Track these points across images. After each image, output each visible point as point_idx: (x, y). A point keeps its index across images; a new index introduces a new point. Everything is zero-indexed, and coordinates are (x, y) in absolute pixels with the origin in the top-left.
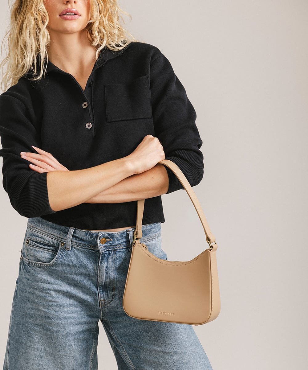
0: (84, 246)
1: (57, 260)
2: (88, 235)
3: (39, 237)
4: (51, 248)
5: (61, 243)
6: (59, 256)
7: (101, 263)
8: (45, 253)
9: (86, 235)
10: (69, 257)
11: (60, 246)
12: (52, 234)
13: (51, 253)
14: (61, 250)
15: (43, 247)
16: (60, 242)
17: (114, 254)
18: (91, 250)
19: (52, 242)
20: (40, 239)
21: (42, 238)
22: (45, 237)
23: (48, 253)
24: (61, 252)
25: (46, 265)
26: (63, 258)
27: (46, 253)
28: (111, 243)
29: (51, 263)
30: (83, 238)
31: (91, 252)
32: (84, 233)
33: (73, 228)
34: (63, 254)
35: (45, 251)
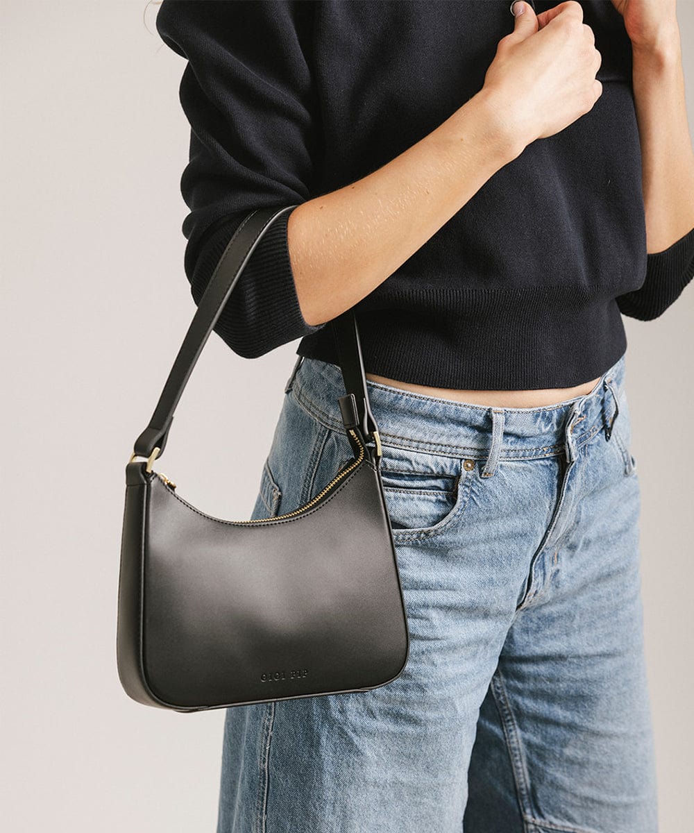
0: (527, 453)
1: (459, 513)
2: (540, 418)
3: (391, 458)
4: (433, 483)
5: (463, 461)
6: (465, 502)
7: (569, 488)
8: (418, 503)
9: (535, 422)
10: (491, 498)
11: (464, 472)
12: (433, 441)
13: (433, 498)
14: (467, 484)
15: (409, 483)
16: (461, 460)
17: (585, 455)
18: (543, 459)
19: (437, 464)
20: (395, 463)
21: (401, 459)
22: (412, 455)
23: (424, 500)
24: (467, 489)
25: (422, 535)
26: (475, 502)
27: (419, 499)
28: (583, 427)
29: (443, 523)
30: (527, 432)
31: (541, 465)
32: (530, 418)
33: (499, 409)
34: (473, 492)
35: (415, 496)
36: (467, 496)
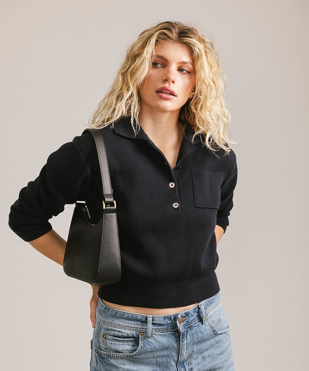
0: (163, 330)
1: (140, 350)
2: (166, 319)
3: (116, 331)
4: (131, 339)
5: (140, 333)
6: (142, 346)
7: (182, 341)
8: (126, 346)
9: (165, 320)
10: (151, 345)
11: (140, 336)
12: (129, 326)
13: (132, 344)
14: (142, 340)
15: (123, 339)
16: (139, 332)
17: (190, 330)
18: (170, 332)
19: (131, 333)
20: (118, 333)
21: (119, 332)
22: (123, 330)
23: (128, 345)
24: (142, 342)
25: (129, 356)
26: (146, 346)
27: (127, 344)
28: (187, 320)
29: (135, 353)
30: (162, 323)
31: (170, 333)
32: (162, 319)
33: (150, 316)
34: (145, 342)
35: (126, 343)
36: (142, 344)
